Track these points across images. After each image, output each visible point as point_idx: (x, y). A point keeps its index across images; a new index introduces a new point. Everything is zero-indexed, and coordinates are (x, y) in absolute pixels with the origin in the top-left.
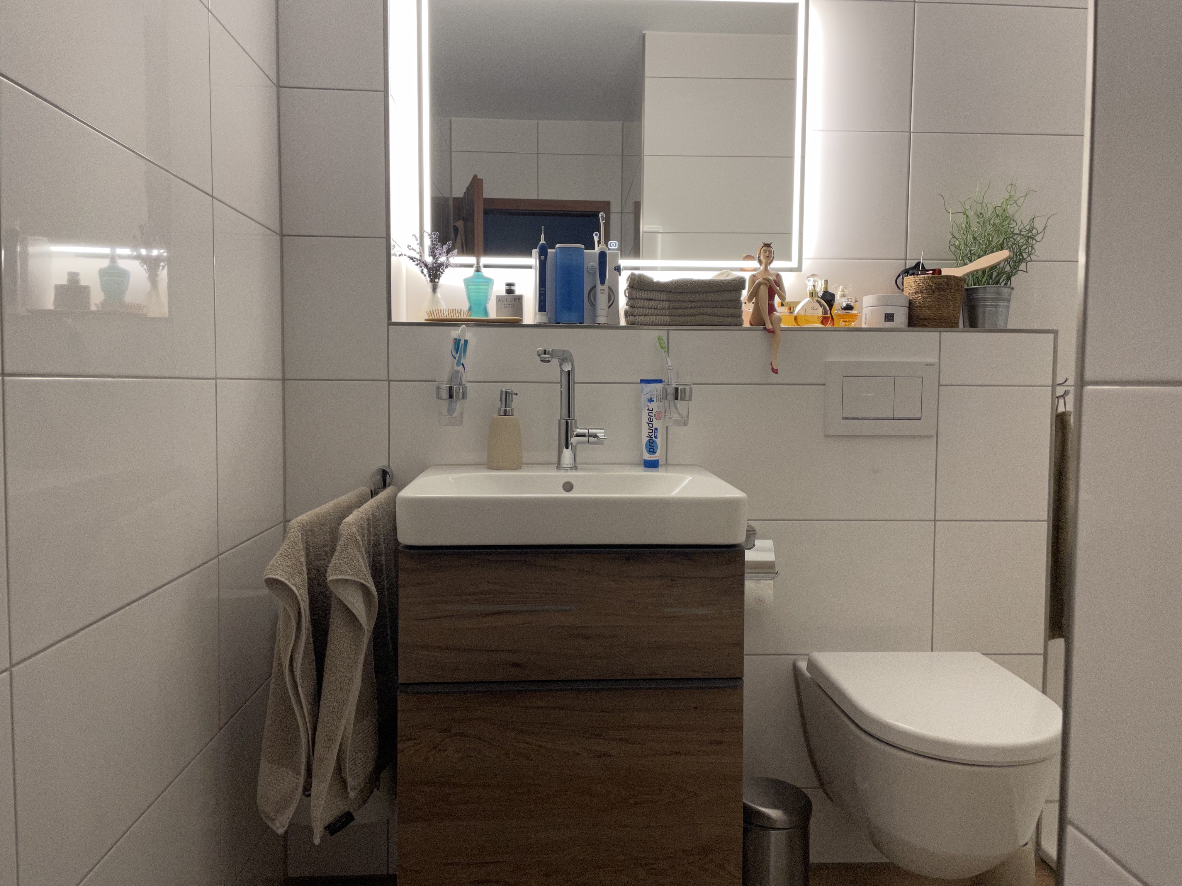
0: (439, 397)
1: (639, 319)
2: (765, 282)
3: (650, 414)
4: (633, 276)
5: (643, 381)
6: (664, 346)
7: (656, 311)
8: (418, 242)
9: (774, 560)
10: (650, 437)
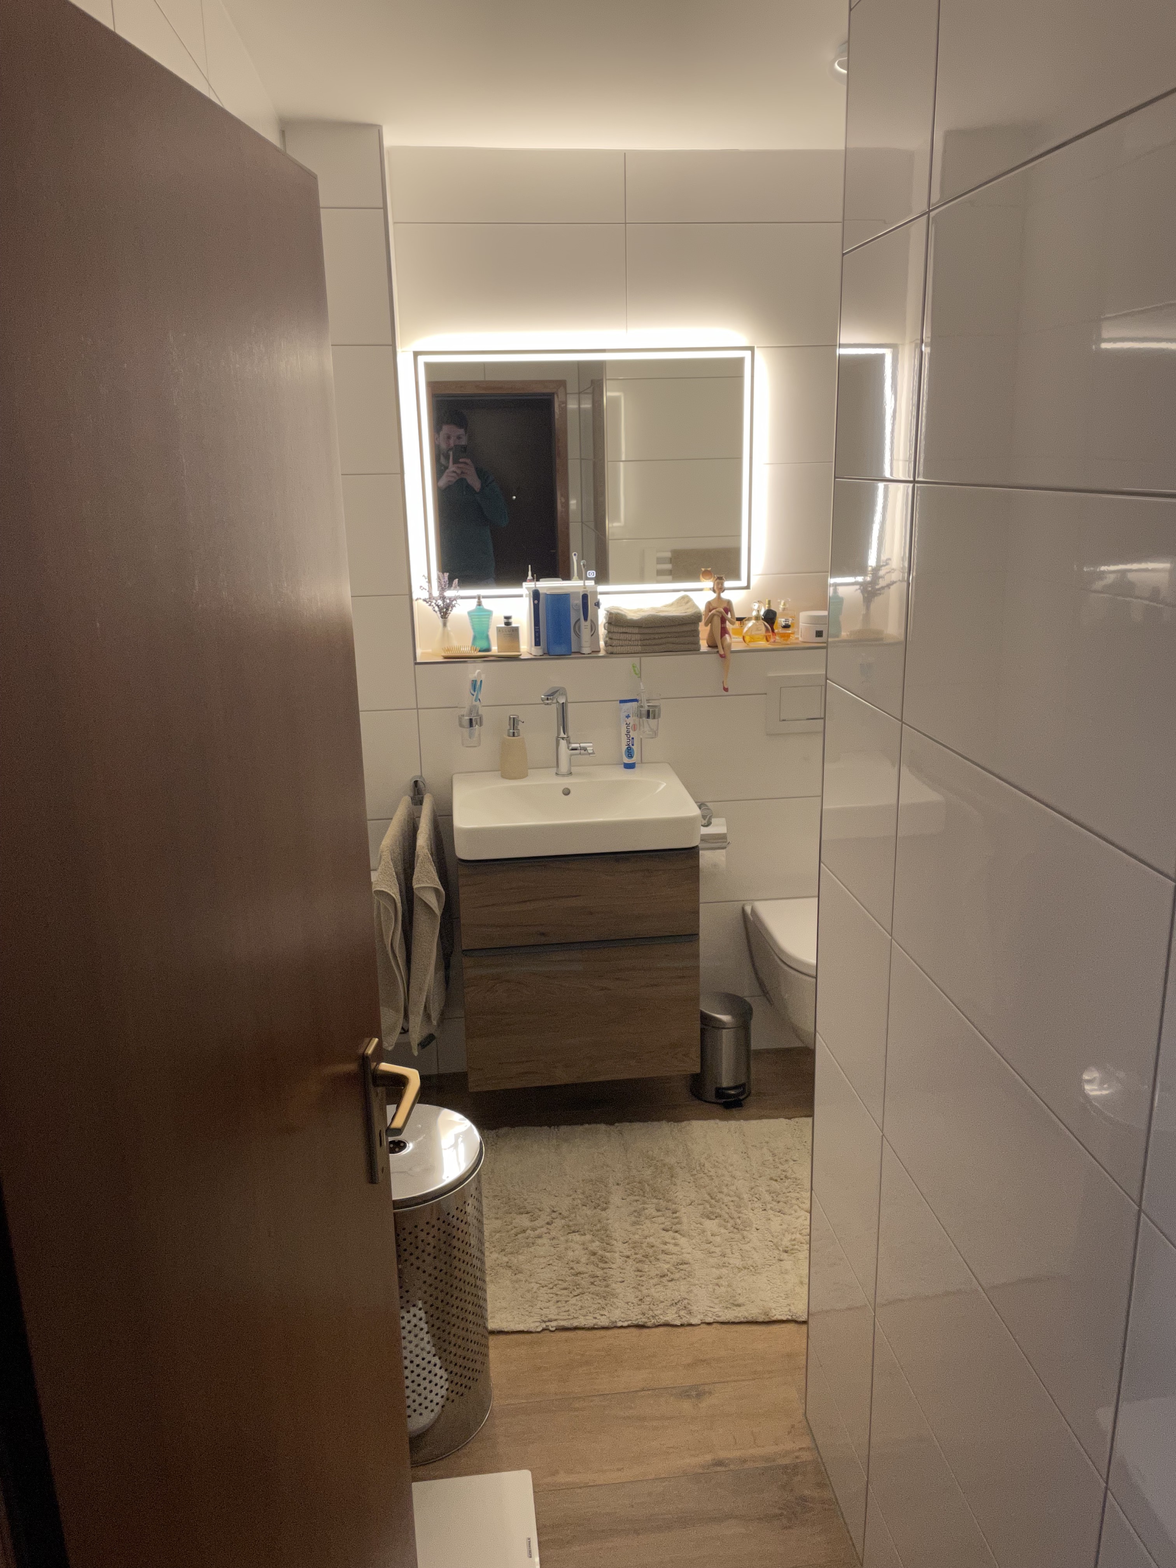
0: (461, 725)
1: (615, 650)
2: (718, 614)
3: (628, 727)
4: (611, 616)
5: (622, 702)
6: (637, 672)
7: (630, 643)
8: (427, 580)
9: (726, 832)
10: (628, 745)
